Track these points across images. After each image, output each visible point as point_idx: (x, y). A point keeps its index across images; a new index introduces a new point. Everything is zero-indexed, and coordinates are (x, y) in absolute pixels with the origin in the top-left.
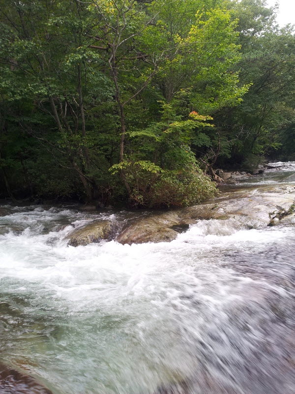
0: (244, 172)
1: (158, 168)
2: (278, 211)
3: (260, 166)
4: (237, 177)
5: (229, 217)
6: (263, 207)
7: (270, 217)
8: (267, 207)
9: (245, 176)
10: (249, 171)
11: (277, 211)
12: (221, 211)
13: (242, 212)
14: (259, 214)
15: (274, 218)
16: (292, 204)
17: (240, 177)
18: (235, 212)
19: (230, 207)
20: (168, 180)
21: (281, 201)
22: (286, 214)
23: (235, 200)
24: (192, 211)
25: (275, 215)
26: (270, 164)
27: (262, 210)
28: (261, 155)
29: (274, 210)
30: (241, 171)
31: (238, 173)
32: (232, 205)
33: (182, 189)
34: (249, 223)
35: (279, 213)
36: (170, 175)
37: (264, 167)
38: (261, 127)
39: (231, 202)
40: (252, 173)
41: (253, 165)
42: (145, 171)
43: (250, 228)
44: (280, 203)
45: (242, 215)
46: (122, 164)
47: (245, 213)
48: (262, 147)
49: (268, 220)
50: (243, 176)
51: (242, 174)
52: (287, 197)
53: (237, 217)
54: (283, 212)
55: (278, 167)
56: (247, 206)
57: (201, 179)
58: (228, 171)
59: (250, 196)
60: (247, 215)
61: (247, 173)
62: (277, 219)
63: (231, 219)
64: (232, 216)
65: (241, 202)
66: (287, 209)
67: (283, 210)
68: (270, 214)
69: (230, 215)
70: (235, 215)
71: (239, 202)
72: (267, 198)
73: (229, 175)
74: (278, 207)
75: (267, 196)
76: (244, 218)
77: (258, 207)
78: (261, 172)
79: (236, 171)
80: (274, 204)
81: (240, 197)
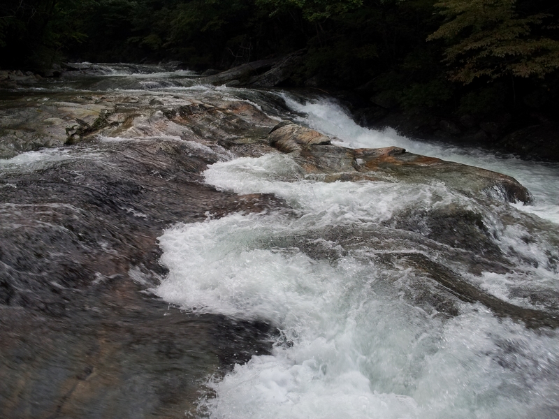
0: (29, 73)
2: (79, 125)
3: (55, 65)
4: (19, 78)
5: (8, 133)
6: (57, 121)
7: (67, 133)
8: (62, 120)
9: (32, 78)
13: (27, 126)
14: (52, 130)
15: (73, 135)
16: (98, 117)
17: (23, 78)
18: (17, 127)
21: (83, 112)
22: (90, 130)
23: (16, 110)
25: (74, 132)
26: (70, 64)
27: (57, 123)
29: (74, 124)
30: (25, 72)
31: (20, 72)
32: (11, 116)
34: (38, 141)
35: (79, 129)
37: (62, 67)
38: (54, 4)
39: (9, 113)
40: (43, 75)
41: (44, 63)
44: (81, 115)
45: (27, 130)
47: (32, 128)
48: (58, 36)
49: (65, 137)
50: (28, 77)
51: (27, 75)
52: (92, 108)
53: (19, 133)
54: (86, 128)
55: (82, 69)
56: (34, 118)
59: (38, 105)
60: (34, 131)
61: (35, 74)
62: (77, 137)
63: (11, 136)
64: (12, 131)
65: (26, 113)
66: (91, 124)
67: (85, 125)
68: (68, 130)
69: (9, 131)
70: (17, 131)
71: (21, 113)
72: (64, 109)
74: (78, 121)
75: (63, 106)
76: (30, 135)
77: (50, 119)
78: (57, 75)
79: (17, 70)
80: (73, 116)
81: (24, 106)
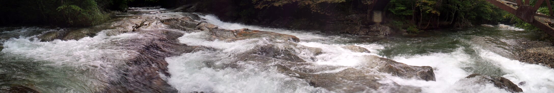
1: (80, 9)
3: (125, 9)
4: (116, 13)
5: (116, 28)
6: (130, 24)
7: (133, 28)
9: (120, 12)
10: (121, 10)
11: (135, 26)
12: (112, 26)
14: (128, 27)
15: (134, 28)
16: (141, 23)
18: (119, 26)
19: (116, 24)
20: (84, 14)
21: (136, 22)
22: (139, 27)
23: (118, 21)
24: (95, 28)
25: (135, 27)
28: (126, 4)
31: (117, 11)
32: (117, 23)
33: (91, 18)
34: (125, 30)
35: (136, 27)
36: (85, 12)
37: (127, 9)
39: (116, 22)
40: (122, 11)
41: (123, 8)
42: (74, 10)
43: (126, 32)
45: (122, 27)
46: (63, 6)
49: (132, 29)
52: (138, 20)
53: (120, 28)
54: (138, 26)
56: (123, 24)
57: (99, 14)
58: (113, 10)
59: (124, 20)
60: (123, 27)
61: (120, 11)
62: (135, 29)
63: (117, 29)
64: (118, 27)
65: (121, 22)
66: (139, 25)
67: (138, 25)
68: (133, 27)
69: (116, 27)
72: (131, 21)
73: (113, 12)
74: (136, 24)
75: (131, 20)
76: (122, 28)
77: (128, 24)
78: (126, 11)
80: (134, 23)
81: (120, 20)
